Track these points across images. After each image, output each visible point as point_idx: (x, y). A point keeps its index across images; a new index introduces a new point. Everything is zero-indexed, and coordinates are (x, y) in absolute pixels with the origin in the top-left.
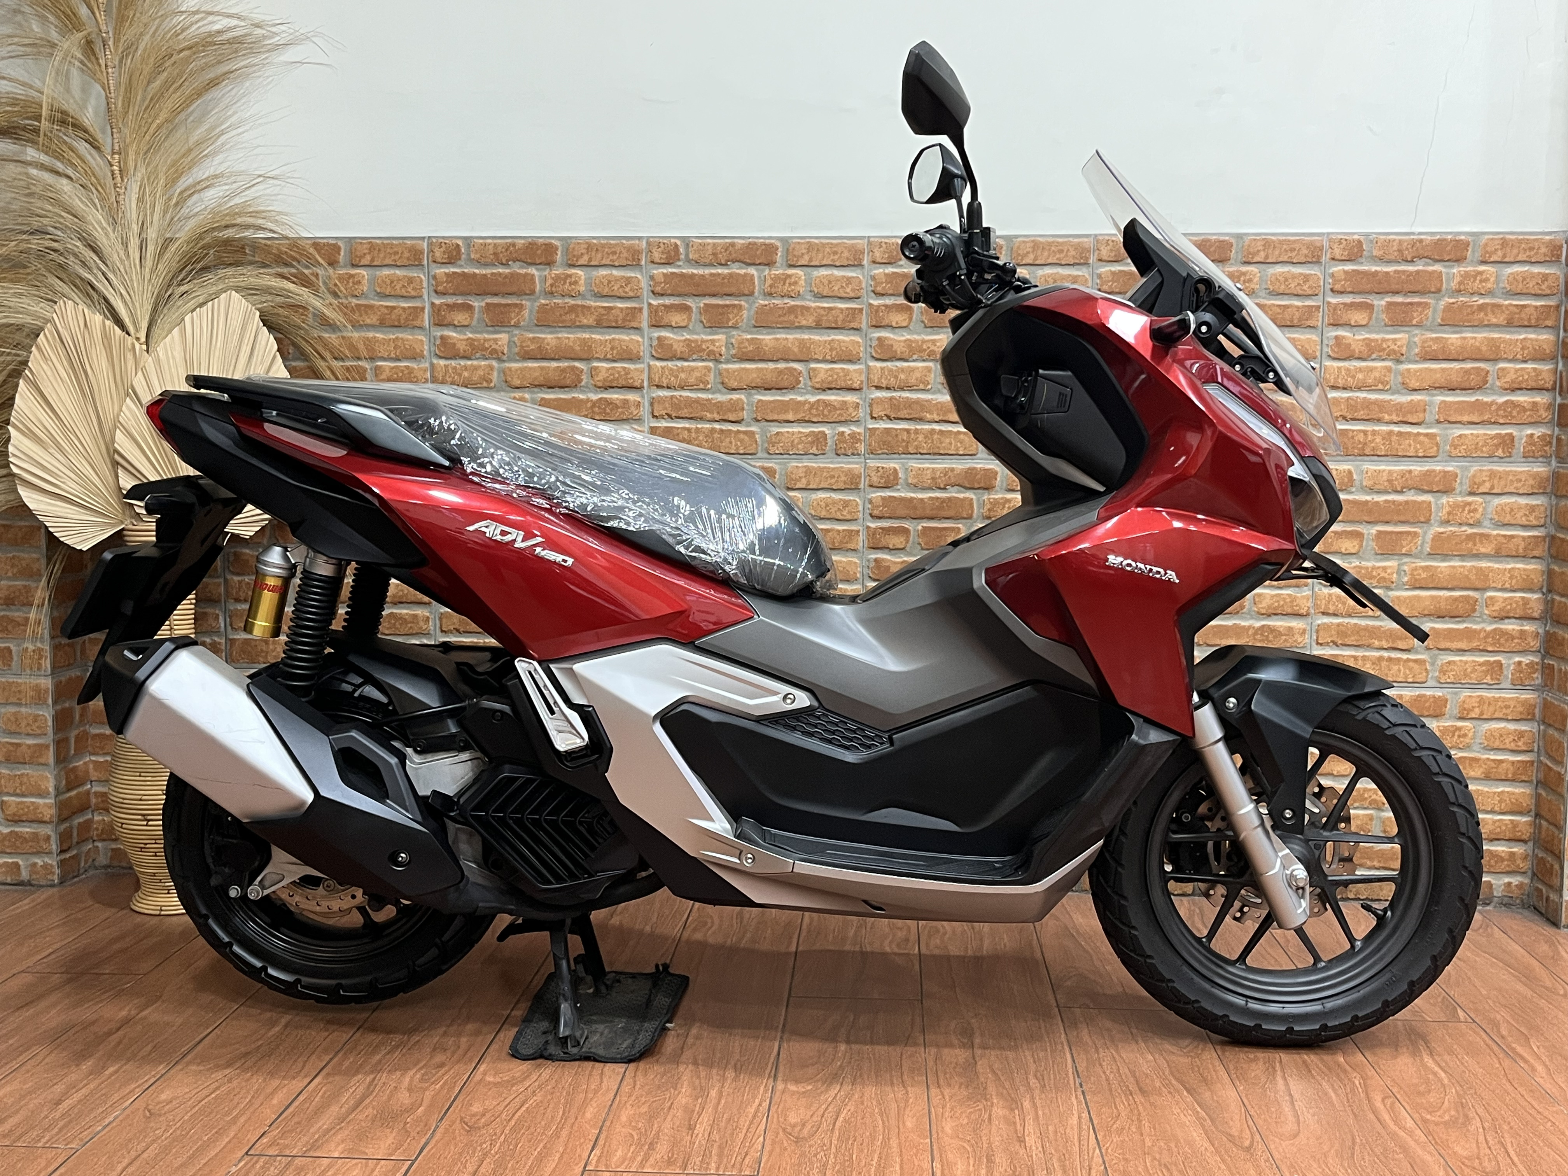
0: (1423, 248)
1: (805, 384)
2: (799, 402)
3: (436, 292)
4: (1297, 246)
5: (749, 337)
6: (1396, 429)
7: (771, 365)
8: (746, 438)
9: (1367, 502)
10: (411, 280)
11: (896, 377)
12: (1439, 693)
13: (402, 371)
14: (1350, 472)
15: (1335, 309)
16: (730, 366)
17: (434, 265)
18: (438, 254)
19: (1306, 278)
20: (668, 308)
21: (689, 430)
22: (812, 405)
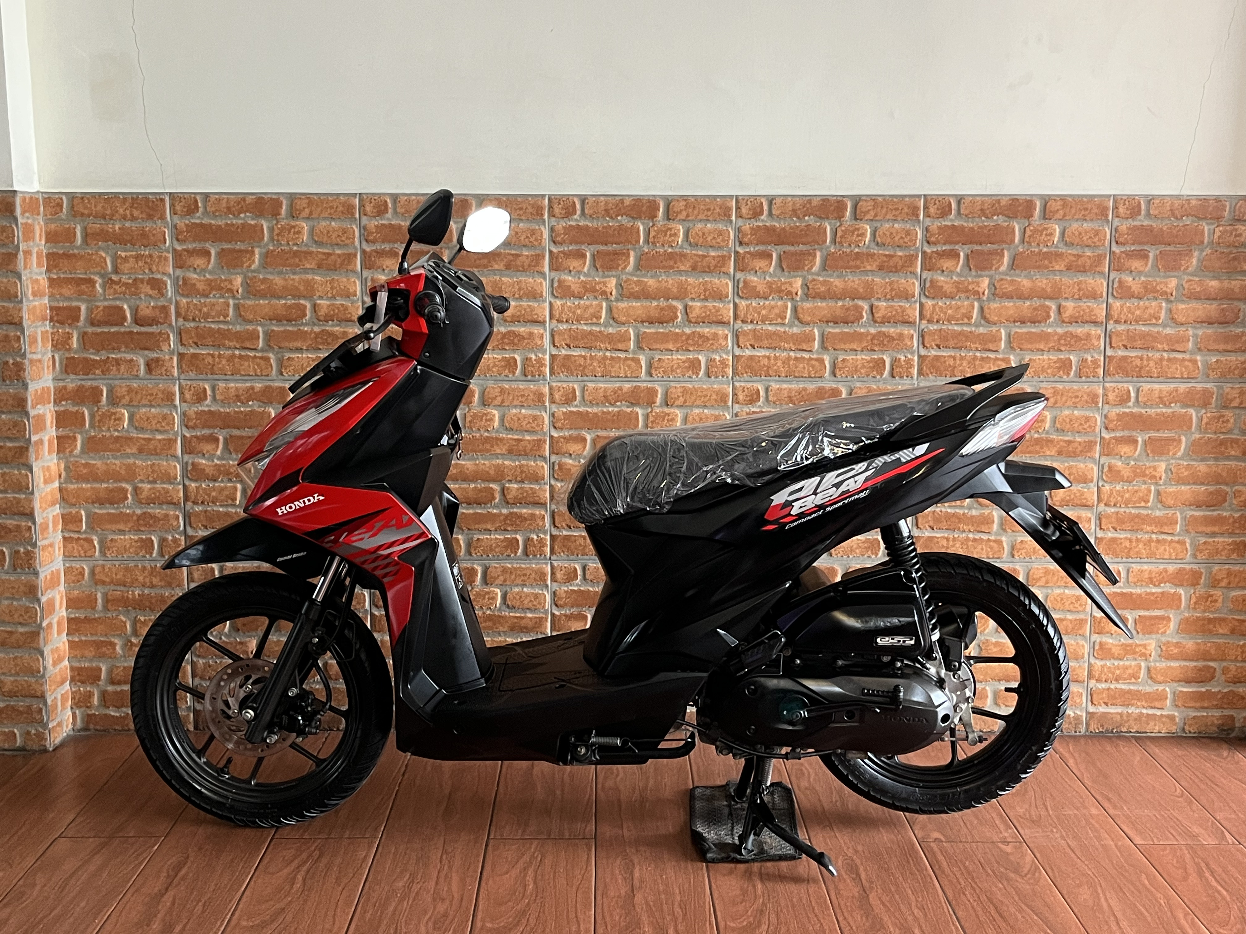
0: (1190, 208)
1: (682, 318)
2: (677, 333)
3: (367, 241)
4: (1089, 206)
5: (635, 279)
6: (1165, 355)
7: (655, 303)
8: (633, 364)
9: (1141, 415)
10: (344, 231)
11: (759, 313)
12: (1195, 567)
13: (338, 308)
14: (1129, 391)
15: (1118, 258)
16: (619, 304)
17: (364, 218)
18: (368, 208)
19: (1097, 233)
20: (568, 255)
21: (585, 357)
22: (688, 337)
